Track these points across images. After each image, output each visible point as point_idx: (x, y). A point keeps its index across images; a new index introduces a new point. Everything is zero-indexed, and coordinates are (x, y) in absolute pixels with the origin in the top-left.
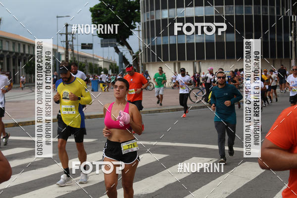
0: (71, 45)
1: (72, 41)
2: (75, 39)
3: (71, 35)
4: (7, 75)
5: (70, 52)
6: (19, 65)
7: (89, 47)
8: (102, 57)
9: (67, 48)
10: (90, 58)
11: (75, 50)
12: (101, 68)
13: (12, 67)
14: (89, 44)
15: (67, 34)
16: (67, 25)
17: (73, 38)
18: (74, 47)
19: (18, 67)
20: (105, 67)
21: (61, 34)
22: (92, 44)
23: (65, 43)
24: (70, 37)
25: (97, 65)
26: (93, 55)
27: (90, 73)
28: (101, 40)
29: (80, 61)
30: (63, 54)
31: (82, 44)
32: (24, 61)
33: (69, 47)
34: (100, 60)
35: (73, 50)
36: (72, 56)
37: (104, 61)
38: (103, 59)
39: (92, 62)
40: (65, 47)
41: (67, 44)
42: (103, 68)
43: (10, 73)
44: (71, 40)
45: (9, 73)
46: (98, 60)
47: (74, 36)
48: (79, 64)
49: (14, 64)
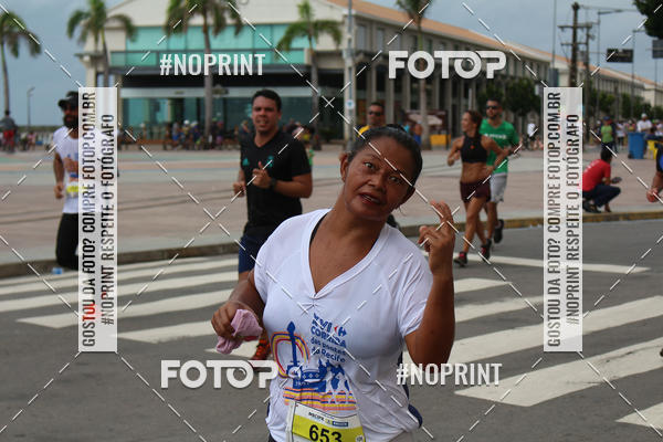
0: (582, 53)
1: (587, 44)
2: (593, 38)
3: (585, 30)
4: (440, 117)
5: (580, 67)
6: (466, 96)
7: (625, 56)
8: (653, 81)
9: (574, 60)
10: (624, 83)
11: (592, 64)
12: (649, 105)
13: (450, 101)
14: (625, 51)
15: (575, 28)
16: (576, 7)
17: (588, 36)
18: (591, 56)
19: (463, 101)
20: (658, 104)
21: (562, 28)
22: (631, 52)
23: (570, 48)
24: (581, 34)
25: (639, 99)
26: (633, 77)
27: (623, 116)
28: (654, 42)
29: (601, 88)
30: (563, 73)
31: (610, 51)
32: (477, 88)
33: (579, 57)
34: (647, 86)
35: (586, 64)
36: (584, 77)
37: (656, 91)
38: (656, 85)
39: (628, 91)
40: (570, 56)
41: (575, 49)
42: (653, 104)
43: (447, 112)
44: (584, 40)
45: (443, 113)
46: (643, 88)
47: (591, 33)
48: (600, 96)
49: (455, 94)
